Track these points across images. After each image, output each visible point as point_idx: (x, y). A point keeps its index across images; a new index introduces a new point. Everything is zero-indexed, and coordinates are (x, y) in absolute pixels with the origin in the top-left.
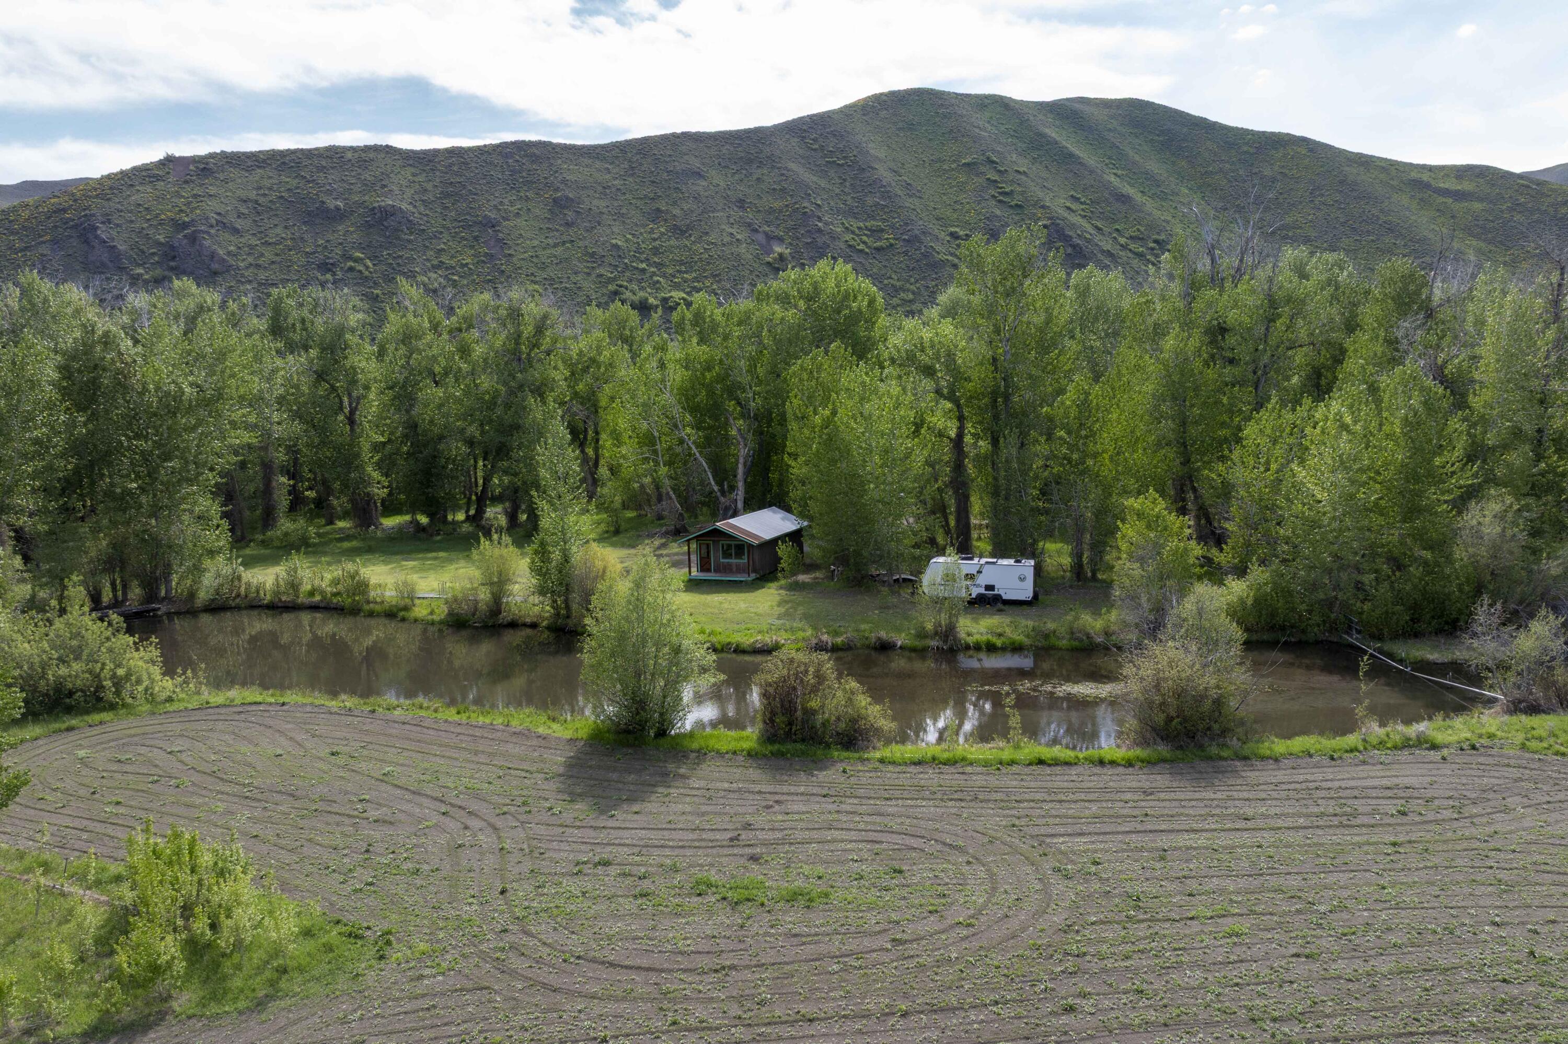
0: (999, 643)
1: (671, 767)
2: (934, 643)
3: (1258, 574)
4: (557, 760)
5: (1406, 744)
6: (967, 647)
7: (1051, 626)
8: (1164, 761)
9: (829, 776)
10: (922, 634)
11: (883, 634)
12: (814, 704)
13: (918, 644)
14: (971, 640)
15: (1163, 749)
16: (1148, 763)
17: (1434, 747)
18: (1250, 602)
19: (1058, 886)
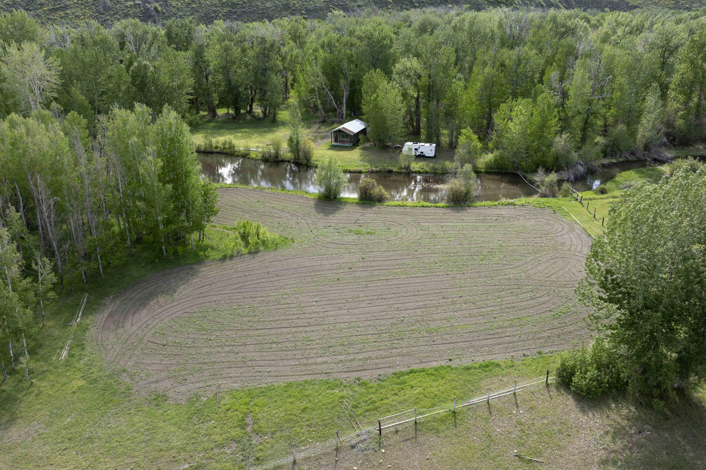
0: (422, 171)
1: (339, 206)
2: (404, 171)
3: (496, 153)
4: (312, 203)
5: (509, 204)
6: (413, 172)
7: (437, 166)
8: (451, 207)
9: (375, 209)
10: (401, 168)
11: (390, 168)
12: (372, 192)
13: (399, 171)
14: (414, 170)
15: (451, 204)
16: (447, 207)
17: (514, 205)
18: (493, 161)
19: (420, 232)
